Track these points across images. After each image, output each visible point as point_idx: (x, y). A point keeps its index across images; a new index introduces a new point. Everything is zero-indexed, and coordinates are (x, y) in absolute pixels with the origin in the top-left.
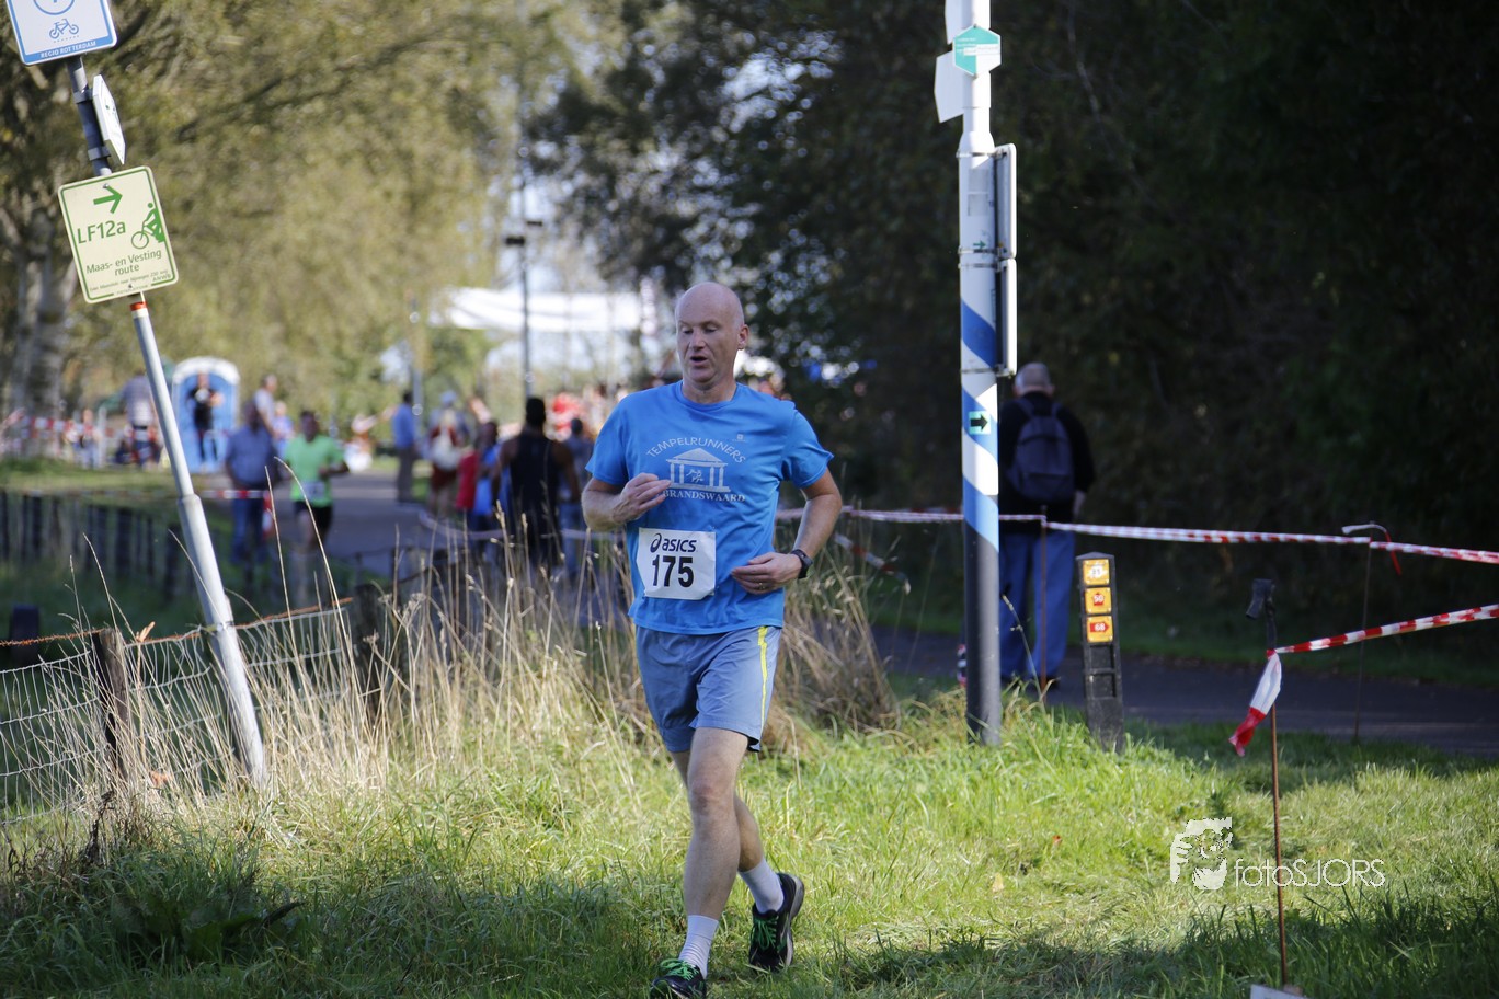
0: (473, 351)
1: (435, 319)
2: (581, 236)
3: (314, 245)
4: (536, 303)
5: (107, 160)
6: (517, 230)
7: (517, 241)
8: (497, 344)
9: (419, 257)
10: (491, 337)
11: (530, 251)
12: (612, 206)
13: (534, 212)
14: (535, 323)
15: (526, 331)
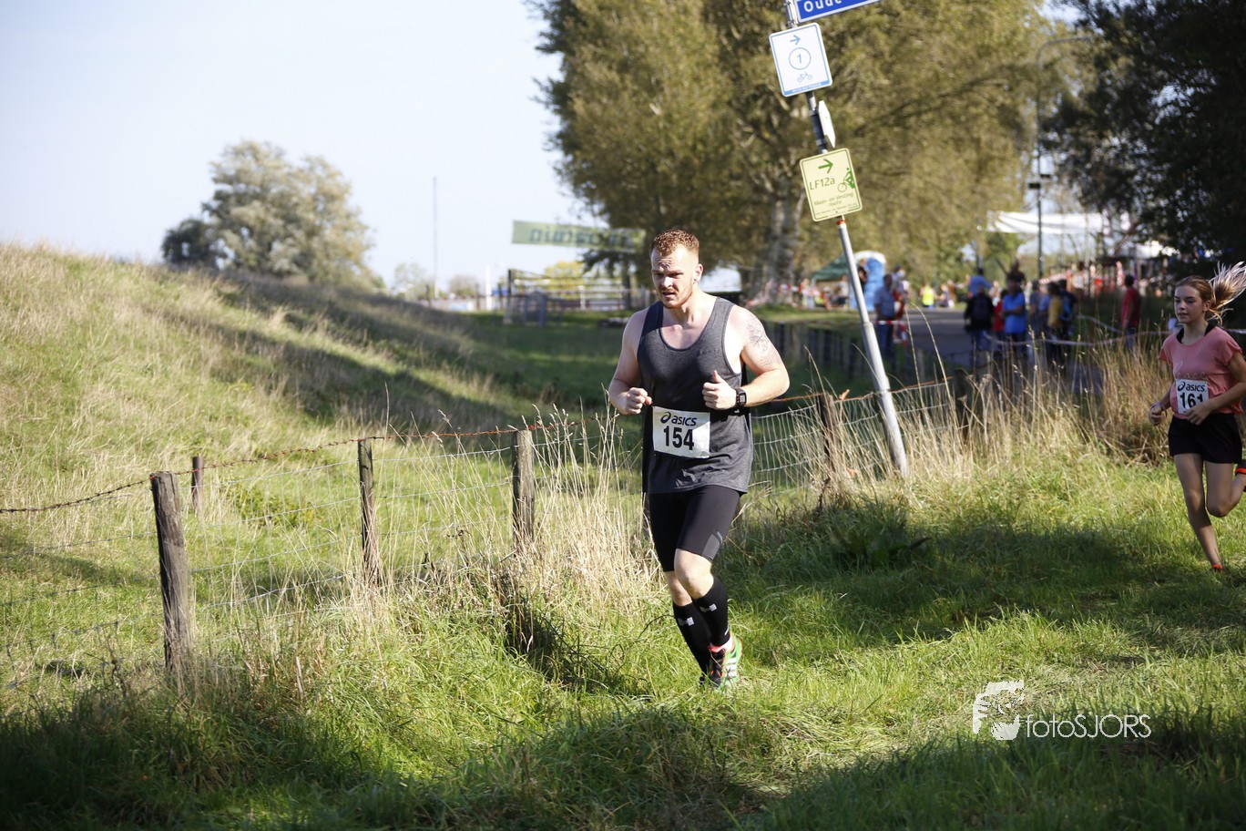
0: (1010, 245)
1: (991, 229)
2: (1071, 182)
3: (925, 190)
4: (1045, 219)
5: (826, 145)
6: (1036, 179)
7: (1036, 186)
8: (1022, 242)
9: (983, 195)
10: (1020, 237)
11: (1042, 191)
12: (1088, 166)
13: (1044, 170)
14: (1045, 230)
15: (1040, 234)
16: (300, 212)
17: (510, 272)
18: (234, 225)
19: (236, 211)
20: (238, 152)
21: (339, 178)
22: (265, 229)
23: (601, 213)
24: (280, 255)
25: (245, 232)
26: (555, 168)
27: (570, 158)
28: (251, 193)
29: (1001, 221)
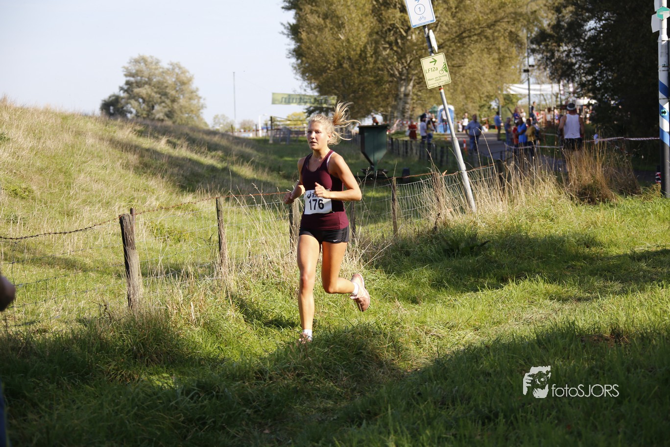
0: (514, 100)
1: (505, 93)
2: (545, 69)
3: (473, 74)
4: (532, 87)
5: (432, 51)
6: (526, 68)
7: (526, 71)
8: (520, 99)
9: (501, 76)
10: (519, 96)
11: (530, 73)
12: (553, 60)
13: (531, 63)
14: (532, 92)
15: (529, 95)
16: (168, 90)
17: (271, 117)
18: (135, 97)
19: (136, 90)
20: (137, 61)
21: (187, 74)
22: (151, 99)
23: (315, 88)
24: (158, 112)
25: (141, 100)
26: (293, 66)
27: (299, 61)
28: (143, 81)
29: (511, 89)
